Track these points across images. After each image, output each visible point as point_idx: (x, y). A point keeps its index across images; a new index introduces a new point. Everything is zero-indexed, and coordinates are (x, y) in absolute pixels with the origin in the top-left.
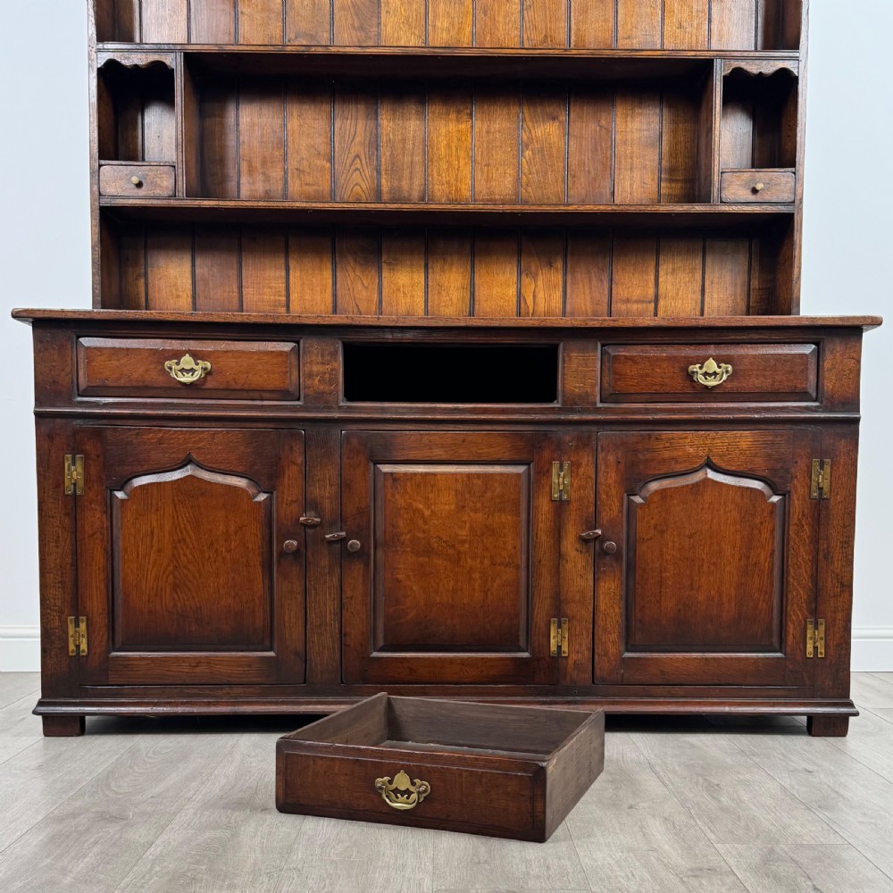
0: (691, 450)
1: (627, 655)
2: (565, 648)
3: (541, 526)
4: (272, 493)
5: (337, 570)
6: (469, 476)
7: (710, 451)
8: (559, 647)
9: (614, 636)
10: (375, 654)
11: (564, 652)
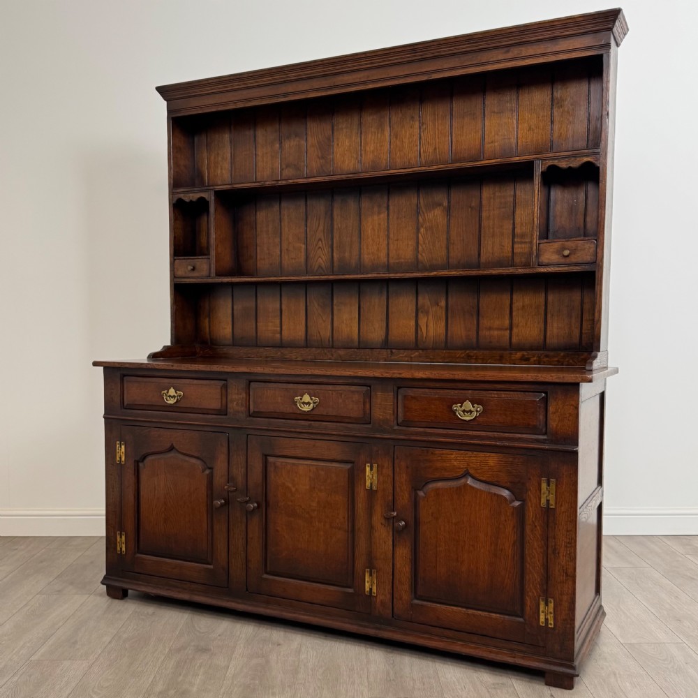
0: (455, 463)
1: (416, 602)
2: (374, 590)
3: (360, 505)
4: (212, 469)
5: (245, 520)
7: (468, 465)
8: (371, 589)
9: (406, 587)
11: (374, 593)
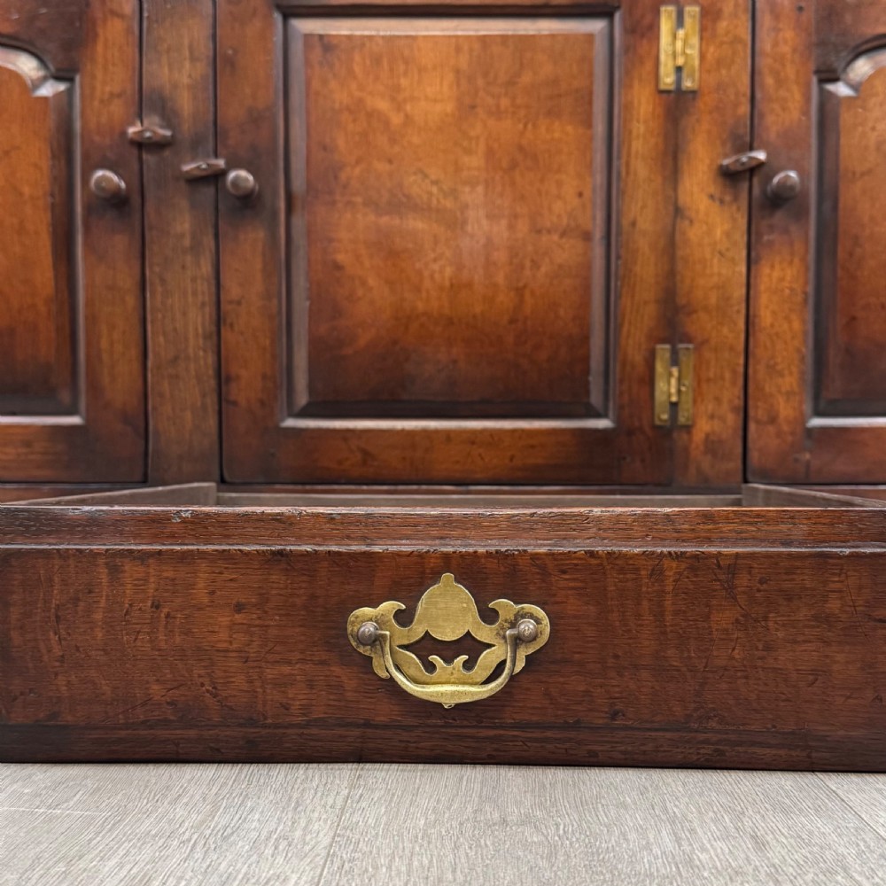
1: (818, 422)
2: (686, 406)
3: (637, 145)
4: (71, 80)
5: (209, 241)
6: (484, 40)
8: (674, 406)
9: (789, 381)
10: (290, 423)
11: (685, 416)
